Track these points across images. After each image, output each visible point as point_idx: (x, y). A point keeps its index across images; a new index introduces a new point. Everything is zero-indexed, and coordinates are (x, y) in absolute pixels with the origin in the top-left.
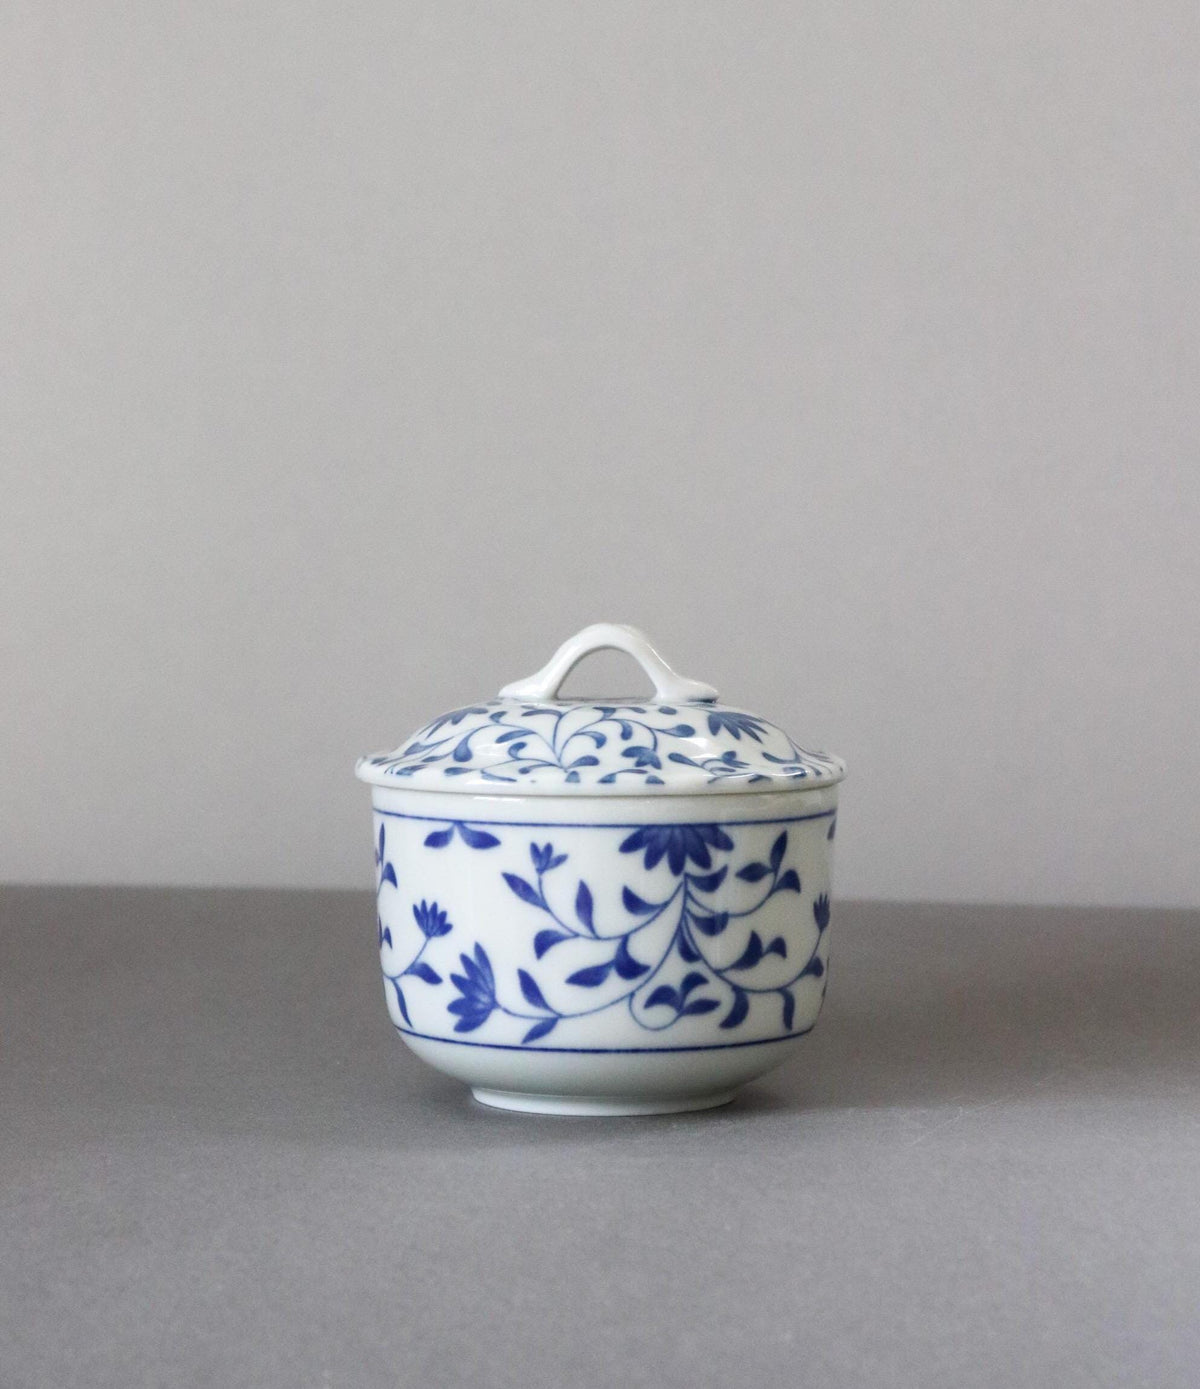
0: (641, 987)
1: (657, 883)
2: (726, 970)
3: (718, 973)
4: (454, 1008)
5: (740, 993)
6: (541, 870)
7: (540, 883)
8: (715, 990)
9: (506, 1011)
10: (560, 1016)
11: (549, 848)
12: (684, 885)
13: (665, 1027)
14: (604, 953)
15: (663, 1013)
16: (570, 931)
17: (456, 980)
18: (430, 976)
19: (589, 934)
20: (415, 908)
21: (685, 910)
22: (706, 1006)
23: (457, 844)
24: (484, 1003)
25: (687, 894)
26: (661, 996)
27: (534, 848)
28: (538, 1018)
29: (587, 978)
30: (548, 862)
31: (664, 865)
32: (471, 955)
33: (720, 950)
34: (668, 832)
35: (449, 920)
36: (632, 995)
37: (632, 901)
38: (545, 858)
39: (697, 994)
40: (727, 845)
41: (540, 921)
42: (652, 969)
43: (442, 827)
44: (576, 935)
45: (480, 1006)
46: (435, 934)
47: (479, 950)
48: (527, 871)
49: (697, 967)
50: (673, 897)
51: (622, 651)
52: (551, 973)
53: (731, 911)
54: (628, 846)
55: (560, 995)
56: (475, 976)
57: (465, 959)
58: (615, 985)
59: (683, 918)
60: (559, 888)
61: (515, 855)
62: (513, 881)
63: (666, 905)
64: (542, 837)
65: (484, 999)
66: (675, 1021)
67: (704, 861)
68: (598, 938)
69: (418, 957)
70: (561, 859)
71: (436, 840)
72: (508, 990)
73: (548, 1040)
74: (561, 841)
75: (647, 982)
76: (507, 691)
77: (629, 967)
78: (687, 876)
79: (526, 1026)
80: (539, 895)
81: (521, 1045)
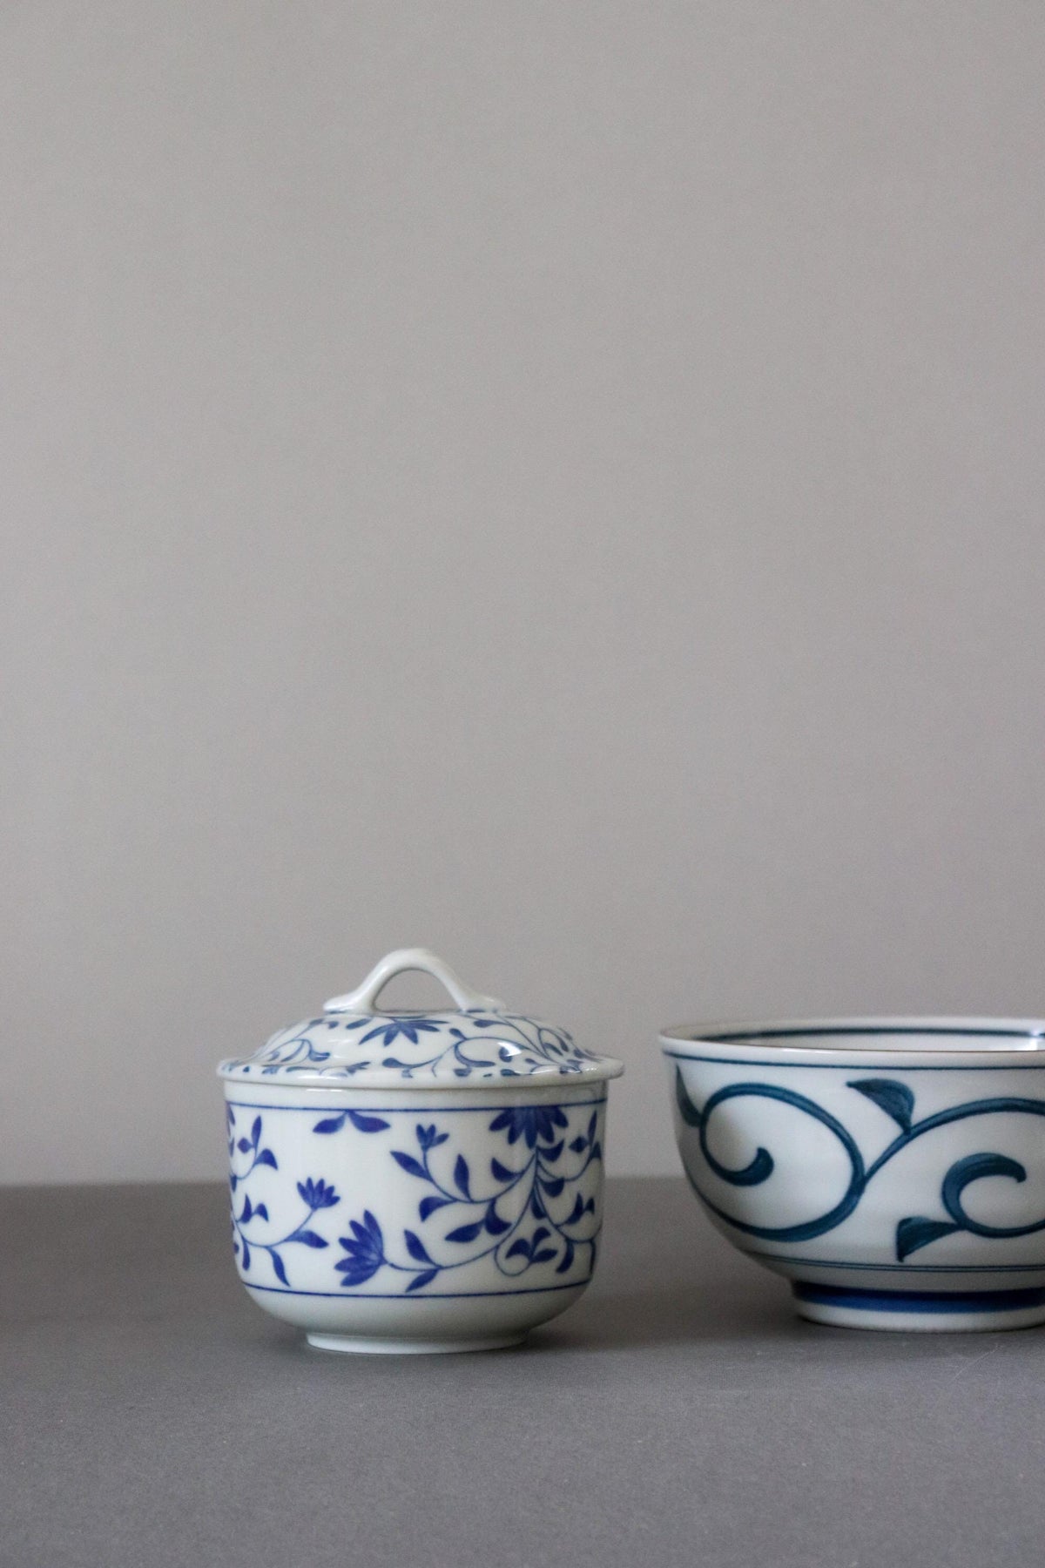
0: (503, 1241)
1: (518, 1156)
2: (562, 1224)
3: (557, 1227)
4: (340, 1266)
5: (570, 1242)
6: (425, 1148)
7: (425, 1158)
8: (555, 1242)
9: (392, 1266)
10: (439, 1268)
11: (432, 1129)
12: (535, 1157)
13: (519, 1274)
14: (475, 1214)
15: (519, 1261)
16: (450, 1197)
18: (317, 1242)
19: (466, 1199)
20: (299, 1185)
21: (536, 1176)
22: (548, 1255)
23: (349, 1130)
24: (373, 1261)
25: (538, 1163)
26: (519, 1248)
27: (420, 1130)
28: (421, 1270)
29: (462, 1235)
30: (432, 1140)
31: (521, 1141)
32: (360, 1220)
33: (559, 1208)
34: (525, 1113)
35: (336, 1193)
36: (497, 1247)
37: (499, 1171)
38: (428, 1137)
39: (544, 1244)
40: (563, 1122)
41: (423, 1189)
42: (514, 1225)
43: (334, 1116)
44: (455, 1200)
45: (369, 1263)
46: (321, 1206)
47: (368, 1216)
48: (413, 1149)
49: (544, 1223)
50: (528, 1167)
51: (422, 970)
52: (433, 1233)
53: (566, 1177)
54: (495, 1126)
55: (440, 1250)
56: (366, 1237)
57: (354, 1225)
58: (485, 1240)
59: (535, 1183)
60: (441, 1162)
61: (402, 1135)
62: (405, 1162)
63: (522, 1173)
64: (426, 1120)
65: (374, 1257)
66: (527, 1268)
67: (549, 1136)
68: (472, 1202)
69: (301, 1226)
70: (444, 1138)
71: (326, 1127)
72: (395, 1248)
73: (427, 1289)
74: (442, 1123)
75: (510, 1235)
76: (330, 1006)
77: (495, 1225)
78: (539, 1149)
79: (409, 1278)
80: (423, 1166)
81: (404, 1294)
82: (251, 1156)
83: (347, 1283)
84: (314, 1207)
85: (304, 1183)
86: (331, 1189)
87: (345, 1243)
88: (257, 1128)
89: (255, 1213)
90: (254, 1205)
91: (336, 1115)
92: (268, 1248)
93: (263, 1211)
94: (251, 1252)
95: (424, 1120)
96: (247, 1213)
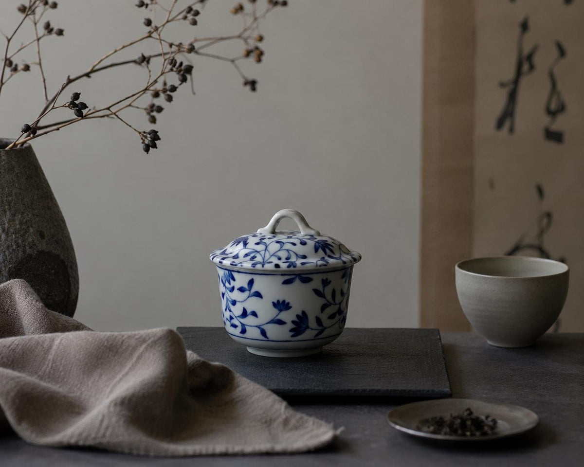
1: (346, 287)
4: (291, 331)
6: (324, 287)
7: (324, 290)
9: (311, 329)
10: (326, 328)
11: (327, 279)
14: (336, 309)
15: (343, 324)
16: (330, 303)
17: (293, 322)
18: (280, 322)
19: (334, 303)
20: (273, 303)
23: (297, 282)
24: (304, 328)
26: (343, 319)
27: (322, 280)
28: (320, 330)
29: (332, 316)
31: (347, 282)
32: (300, 314)
35: (290, 305)
36: (340, 320)
37: (342, 293)
38: (326, 283)
41: (322, 301)
43: (291, 277)
45: (302, 329)
46: (284, 310)
47: (303, 312)
48: (320, 287)
50: (347, 291)
52: (324, 317)
54: (343, 277)
55: (326, 322)
56: (302, 320)
57: (297, 316)
58: (337, 317)
60: (328, 291)
61: (317, 283)
62: (317, 292)
63: (346, 293)
65: (304, 326)
68: (336, 304)
69: (275, 318)
70: (330, 282)
71: (286, 282)
72: (312, 323)
73: (320, 336)
75: (342, 315)
77: (340, 312)
79: (315, 333)
80: (323, 293)
81: (313, 338)
82: (247, 293)
83: (292, 336)
84: (281, 311)
85: (276, 301)
86: (288, 303)
88: (251, 283)
89: (249, 315)
90: (249, 311)
91: (293, 277)
92: (258, 327)
93: (254, 314)
94: (247, 328)
95: (324, 276)
96: (244, 314)
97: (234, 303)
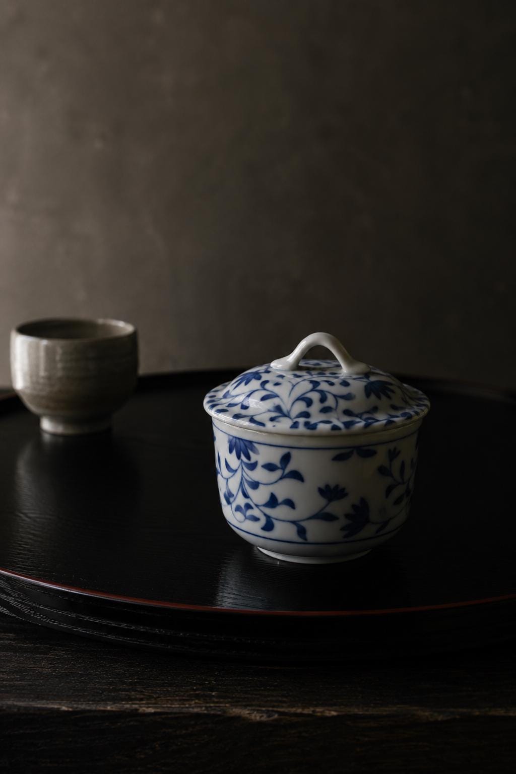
82: (278, 473)
83: (345, 537)
84: (330, 500)
86: (344, 489)
87: (347, 516)
88: (286, 459)
89: (282, 503)
90: (280, 499)
91: (348, 450)
92: (294, 522)
93: (290, 503)
94: (276, 523)
95: (392, 446)
96: (273, 502)
97: (255, 485)
